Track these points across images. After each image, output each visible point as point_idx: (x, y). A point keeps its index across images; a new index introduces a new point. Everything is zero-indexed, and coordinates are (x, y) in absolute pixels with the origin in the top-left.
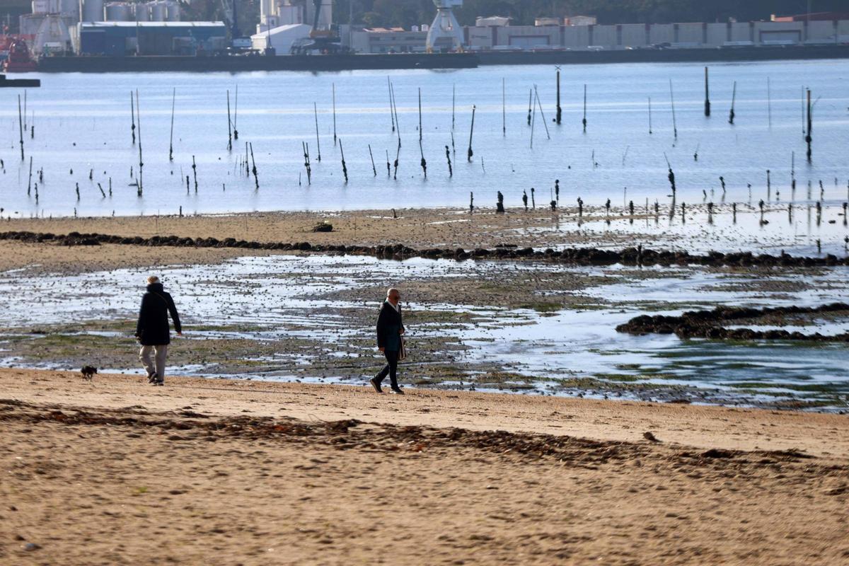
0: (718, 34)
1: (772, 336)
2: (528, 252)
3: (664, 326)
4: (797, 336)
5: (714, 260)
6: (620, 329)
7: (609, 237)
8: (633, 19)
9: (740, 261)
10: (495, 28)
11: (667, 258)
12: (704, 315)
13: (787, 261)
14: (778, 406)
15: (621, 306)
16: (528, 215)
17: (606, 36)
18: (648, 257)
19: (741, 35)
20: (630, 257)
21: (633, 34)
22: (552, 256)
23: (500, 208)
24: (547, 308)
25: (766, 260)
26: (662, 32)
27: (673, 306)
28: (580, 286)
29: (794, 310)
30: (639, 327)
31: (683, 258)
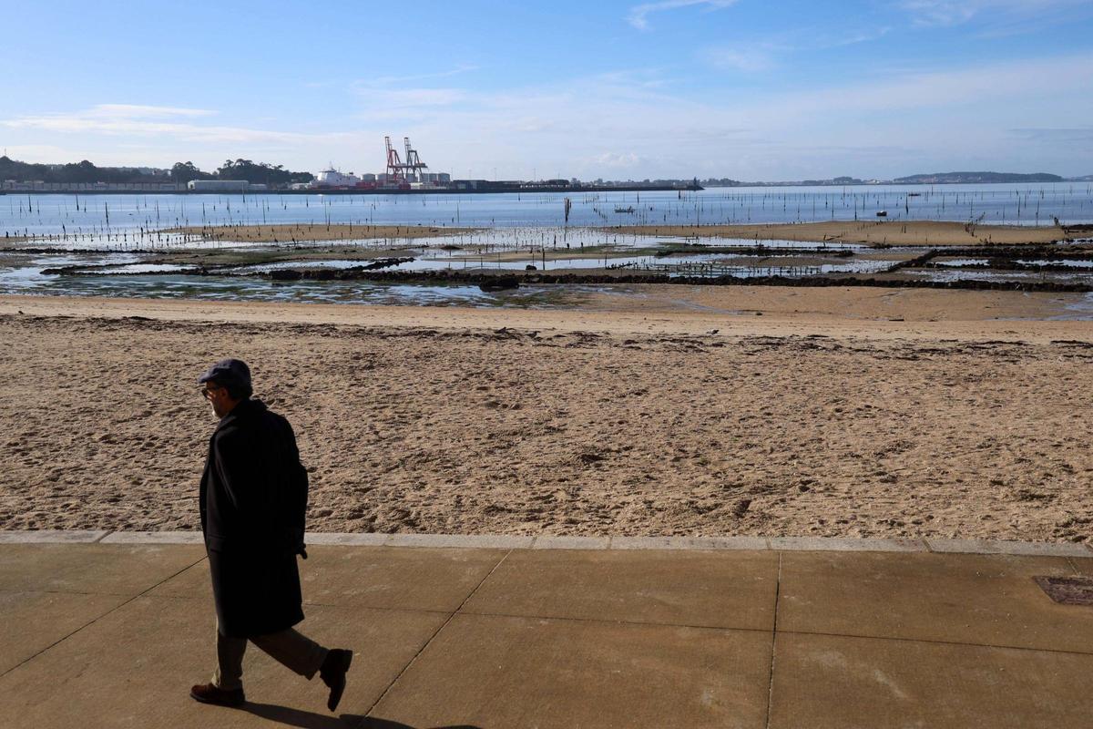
0: (82, 186)
1: (90, 274)
2: (14, 250)
3: (56, 272)
4: (97, 274)
5: (75, 251)
6: (41, 273)
7: (42, 245)
8: (55, 182)
9: (83, 252)
10: (11, 183)
11: (60, 251)
12: (69, 268)
13: (97, 251)
14: (88, 296)
15: (42, 266)
16: (16, 239)
17: (47, 187)
18: (54, 251)
19: (89, 187)
20: (47, 251)
21: (56, 186)
22: (22, 251)
23: (7, 236)
24: (18, 267)
25: (91, 251)
26: (65, 186)
27: (60, 266)
28: (30, 260)
29: (97, 266)
30: (47, 272)
31: (65, 251)
